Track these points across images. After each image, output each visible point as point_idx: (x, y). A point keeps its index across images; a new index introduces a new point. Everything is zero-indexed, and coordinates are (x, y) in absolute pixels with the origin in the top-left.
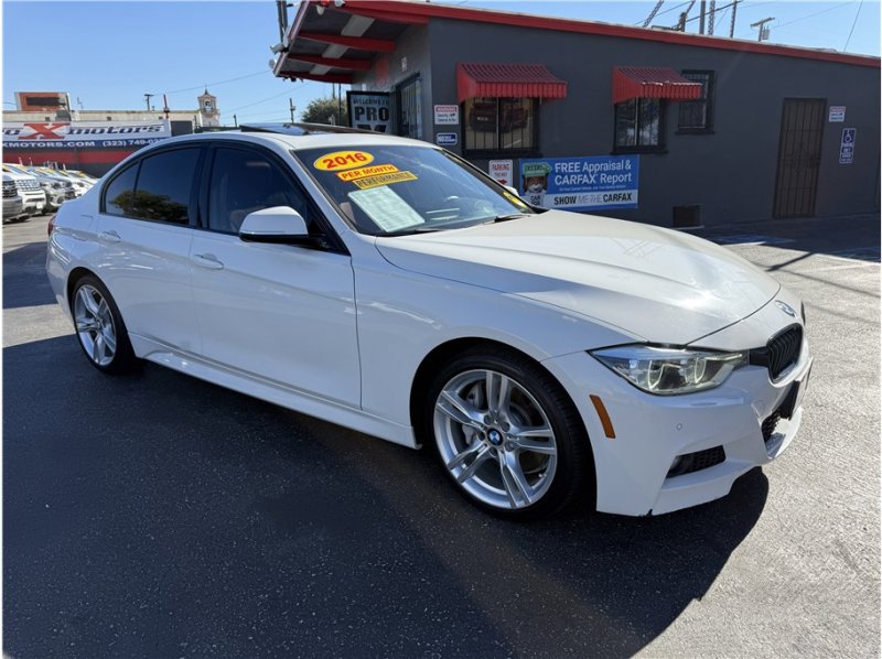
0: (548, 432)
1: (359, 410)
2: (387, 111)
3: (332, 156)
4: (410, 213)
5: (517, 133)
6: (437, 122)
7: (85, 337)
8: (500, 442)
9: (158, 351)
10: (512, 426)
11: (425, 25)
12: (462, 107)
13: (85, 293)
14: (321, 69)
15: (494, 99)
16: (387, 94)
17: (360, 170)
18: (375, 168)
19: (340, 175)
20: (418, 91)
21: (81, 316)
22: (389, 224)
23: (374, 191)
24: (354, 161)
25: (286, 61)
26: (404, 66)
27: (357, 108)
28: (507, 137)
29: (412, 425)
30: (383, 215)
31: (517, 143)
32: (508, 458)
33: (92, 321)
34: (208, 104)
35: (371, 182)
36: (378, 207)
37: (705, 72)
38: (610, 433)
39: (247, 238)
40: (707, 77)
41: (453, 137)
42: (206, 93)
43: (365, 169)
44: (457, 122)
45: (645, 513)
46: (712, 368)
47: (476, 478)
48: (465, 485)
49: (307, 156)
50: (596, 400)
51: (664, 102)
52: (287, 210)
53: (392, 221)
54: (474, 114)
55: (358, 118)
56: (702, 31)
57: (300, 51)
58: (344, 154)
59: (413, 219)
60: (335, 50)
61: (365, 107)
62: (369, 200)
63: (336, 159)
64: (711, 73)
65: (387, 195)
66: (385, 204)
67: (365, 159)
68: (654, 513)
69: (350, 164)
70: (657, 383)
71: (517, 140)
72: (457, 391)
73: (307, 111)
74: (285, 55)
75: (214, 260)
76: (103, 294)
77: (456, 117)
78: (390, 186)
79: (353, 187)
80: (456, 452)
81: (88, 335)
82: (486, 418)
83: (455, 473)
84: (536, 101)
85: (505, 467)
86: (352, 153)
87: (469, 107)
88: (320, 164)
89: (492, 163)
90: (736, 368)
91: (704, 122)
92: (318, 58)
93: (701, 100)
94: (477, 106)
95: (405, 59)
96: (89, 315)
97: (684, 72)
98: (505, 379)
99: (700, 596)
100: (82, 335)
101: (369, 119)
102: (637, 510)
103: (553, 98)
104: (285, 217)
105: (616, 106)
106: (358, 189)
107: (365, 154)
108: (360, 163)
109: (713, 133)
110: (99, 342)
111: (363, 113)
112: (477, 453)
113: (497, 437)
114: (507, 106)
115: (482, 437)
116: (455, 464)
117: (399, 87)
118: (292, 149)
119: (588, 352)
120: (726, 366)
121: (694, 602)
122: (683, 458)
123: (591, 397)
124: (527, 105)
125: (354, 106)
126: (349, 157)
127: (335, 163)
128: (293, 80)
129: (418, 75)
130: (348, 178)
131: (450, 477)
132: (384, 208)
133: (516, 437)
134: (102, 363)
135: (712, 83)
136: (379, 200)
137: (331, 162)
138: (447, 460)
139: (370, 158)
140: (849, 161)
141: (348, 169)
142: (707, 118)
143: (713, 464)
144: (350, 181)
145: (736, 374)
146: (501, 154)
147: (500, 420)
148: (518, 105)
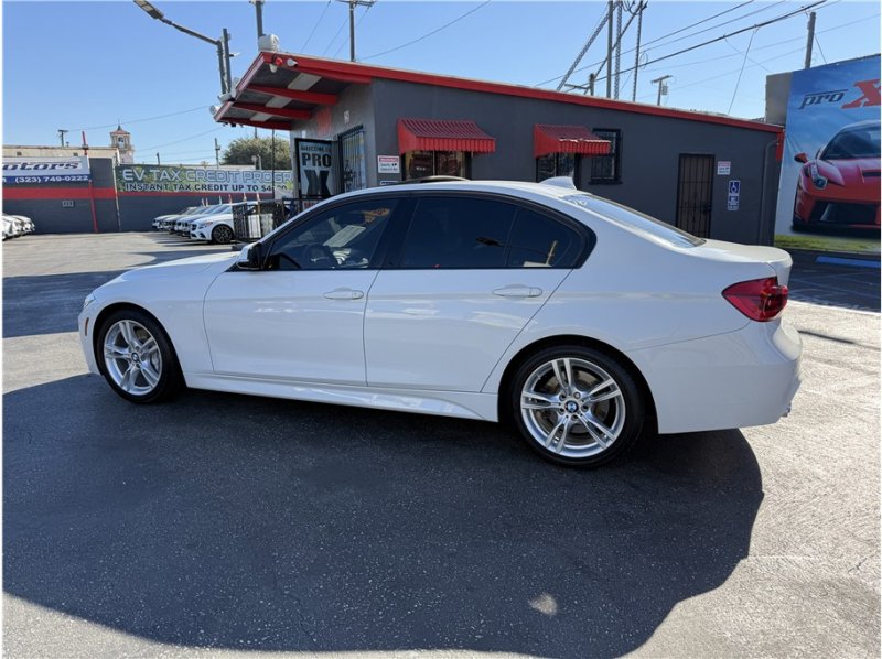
2: (329, 157)
6: (380, 171)
11: (367, 84)
12: (403, 158)
14: (262, 116)
15: (431, 152)
16: (329, 143)
20: (362, 142)
25: (230, 109)
26: (347, 118)
27: (304, 155)
34: (121, 139)
37: (613, 131)
40: (615, 135)
42: (119, 129)
44: (398, 171)
51: (579, 157)
54: (413, 164)
55: (305, 164)
56: (609, 95)
57: (245, 100)
60: (279, 101)
61: (311, 153)
64: (618, 131)
73: (229, 150)
74: (230, 103)
77: (398, 167)
84: (467, 155)
87: (409, 158)
91: (613, 173)
92: (262, 107)
93: (611, 155)
94: (416, 158)
95: (347, 112)
97: (595, 130)
101: (314, 165)
103: (484, 152)
105: (537, 159)
109: (621, 183)
111: (309, 159)
114: (443, 158)
117: (341, 137)
124: (460, 157)
125: (301, 152)
128: (234, 125)
129: (361, 127)
135: (619, 139)
140: (736, 209)
142: (616, 170)
148: (452, 157)
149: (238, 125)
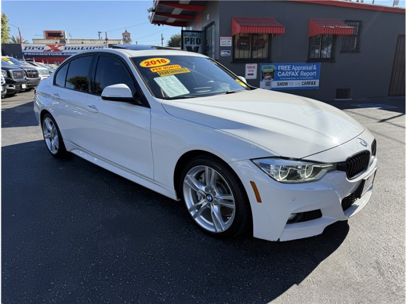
0: (232, 197)
1: (153, 181)
2: (200, 40)
3: (149, 60)
4: (183, 89)
5: (260, 51)
6: (221, 45)
7: (47, 141)
8: (212, 201)
9: (75, 149)
10: (217, 194)
12: (234, 38)
13: (47, 121)
14: (171, 20)
15: (250, 34)
16: (200, 32)
17: (162, 67)
18: (169, 66)
19: (151, 69)
20: (213, 30)
21: (46, 132)
22: (172, 94)
23: (167, 78)
24: (160, 63)
25: (155, 16)
26: (208, 18)
27: (186, 39)
28: (255, 53)
29: (175, 189)
30: (169, 89)
31: (260, 55)
32: (215, 209)
33: (50, 134)
35: (166, 73)
36: (168, 85)
37: (357, 21)
38: (259, 200)
39: (105, 98)
40: (358, 24)
41: (229, 52)
43: (164, 67)
44: (231, 45)
45: (276, 240)
46: (316, 171)
47: (202, 217)
48: (196, 219)
49: (137, 60)
50: (253, 183)
51: (335, 37)
52: (124, 86)
53: (173, 92)
54: (239, 41)
55: (186, 43)
57: (161, 11)
58: (155, 59)
59: (184, 91)
60: (177, 11)
61: (190, 38)
62: (163, 82)
63: (151, 62)
64: (360, 22)
65: (173, 79)
66: (171, 84)
67: (166, 62)
68: (281, 240)
69: (158, 64)
70: (286, 176)
71: (260, 54)
72: (194, 175)
74: (154, 13)
75: (95, 108)
76: (53, 122)
77: (231, 43)
78: (175, 75)
79: (157, 75)
80: (193, 204)
81: (49, 140)
82: (206, 189)
83: (192, 213)
84: (270, 35)
85: (213, 213)
86: (160, 59)
87: (237, 37)
88: (143, 64)
89: (247, 65)
90: (328, 172)
91: (355, 46)
92: (169, 14)
93: (354, 35)
94: (241, 38)
95: (208, 15)
96: (49, 131)
97: (346, 21)
98: (213, 171)
99: (298, 283)
100: (46, 140)
101: (191, 43)
102: (273, 238)
103: (278, 34)
104: (122, 89)
105: (310, 38)
106: (159, 76)
107: (166, 59)
108: (162, 64)
109: (360, 52)
110: (53, 144)
111: (188, 41)
112: (201, 205)
113: (210, 198)
114: (255, 38)
115: (204, 198)
116: (192, 209)
117: (206, 28)
118: (131, 56)
119: (251, 160)
120: (323, 170)
121: (295, 286)
122: (298, 214)
123: (250, 182)
124: (265, 37)
125: (184, 37)
126: (158, 61)
127: (150, 63)
129: (214, 22)
130: (155, 71)
131: (190, 215)
132: (170, 86)
133: (218, 199)
134: (54, 153)
135: (360, 26)
136: (169, 82)
137: (148, 63)
138: (189, 207)
139: (168, 61)
141: (155, 67)
142: (357, 44)
143: (315, 218)
144: (156, 73)
145: (328, 174)
146: (251, 61)
147: (212, 190)
148: (261, 37)
149: (161, 25)
